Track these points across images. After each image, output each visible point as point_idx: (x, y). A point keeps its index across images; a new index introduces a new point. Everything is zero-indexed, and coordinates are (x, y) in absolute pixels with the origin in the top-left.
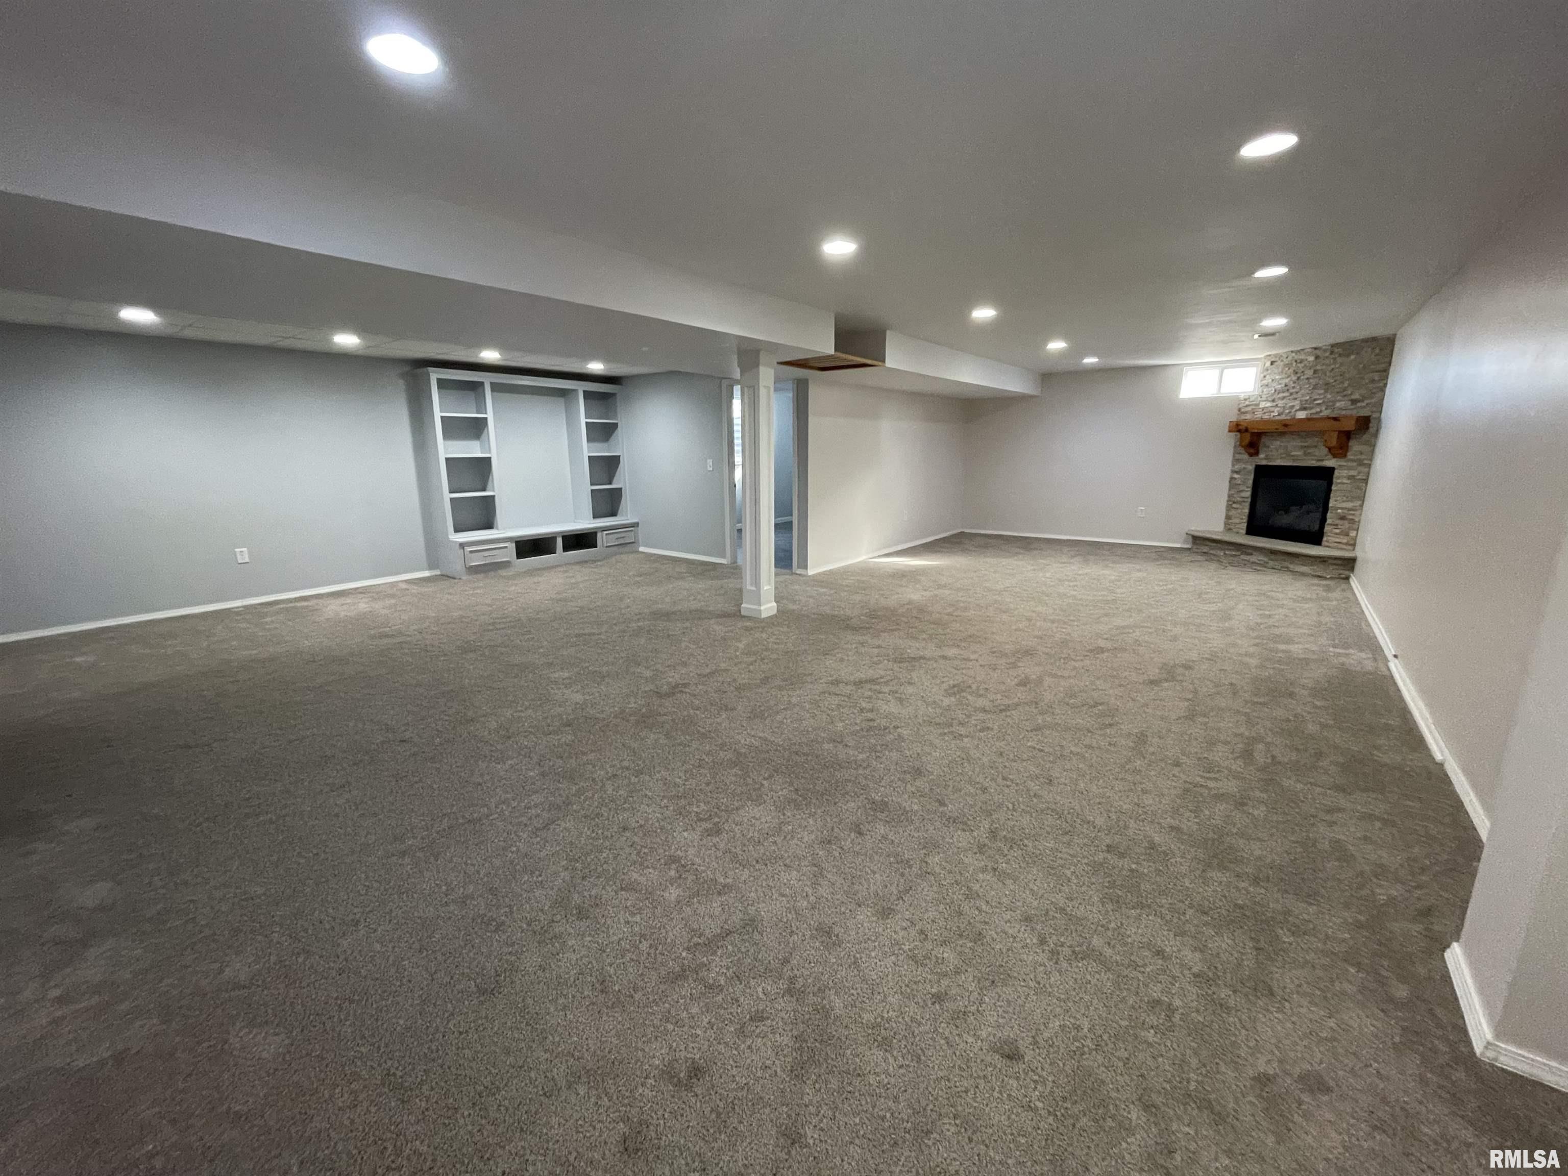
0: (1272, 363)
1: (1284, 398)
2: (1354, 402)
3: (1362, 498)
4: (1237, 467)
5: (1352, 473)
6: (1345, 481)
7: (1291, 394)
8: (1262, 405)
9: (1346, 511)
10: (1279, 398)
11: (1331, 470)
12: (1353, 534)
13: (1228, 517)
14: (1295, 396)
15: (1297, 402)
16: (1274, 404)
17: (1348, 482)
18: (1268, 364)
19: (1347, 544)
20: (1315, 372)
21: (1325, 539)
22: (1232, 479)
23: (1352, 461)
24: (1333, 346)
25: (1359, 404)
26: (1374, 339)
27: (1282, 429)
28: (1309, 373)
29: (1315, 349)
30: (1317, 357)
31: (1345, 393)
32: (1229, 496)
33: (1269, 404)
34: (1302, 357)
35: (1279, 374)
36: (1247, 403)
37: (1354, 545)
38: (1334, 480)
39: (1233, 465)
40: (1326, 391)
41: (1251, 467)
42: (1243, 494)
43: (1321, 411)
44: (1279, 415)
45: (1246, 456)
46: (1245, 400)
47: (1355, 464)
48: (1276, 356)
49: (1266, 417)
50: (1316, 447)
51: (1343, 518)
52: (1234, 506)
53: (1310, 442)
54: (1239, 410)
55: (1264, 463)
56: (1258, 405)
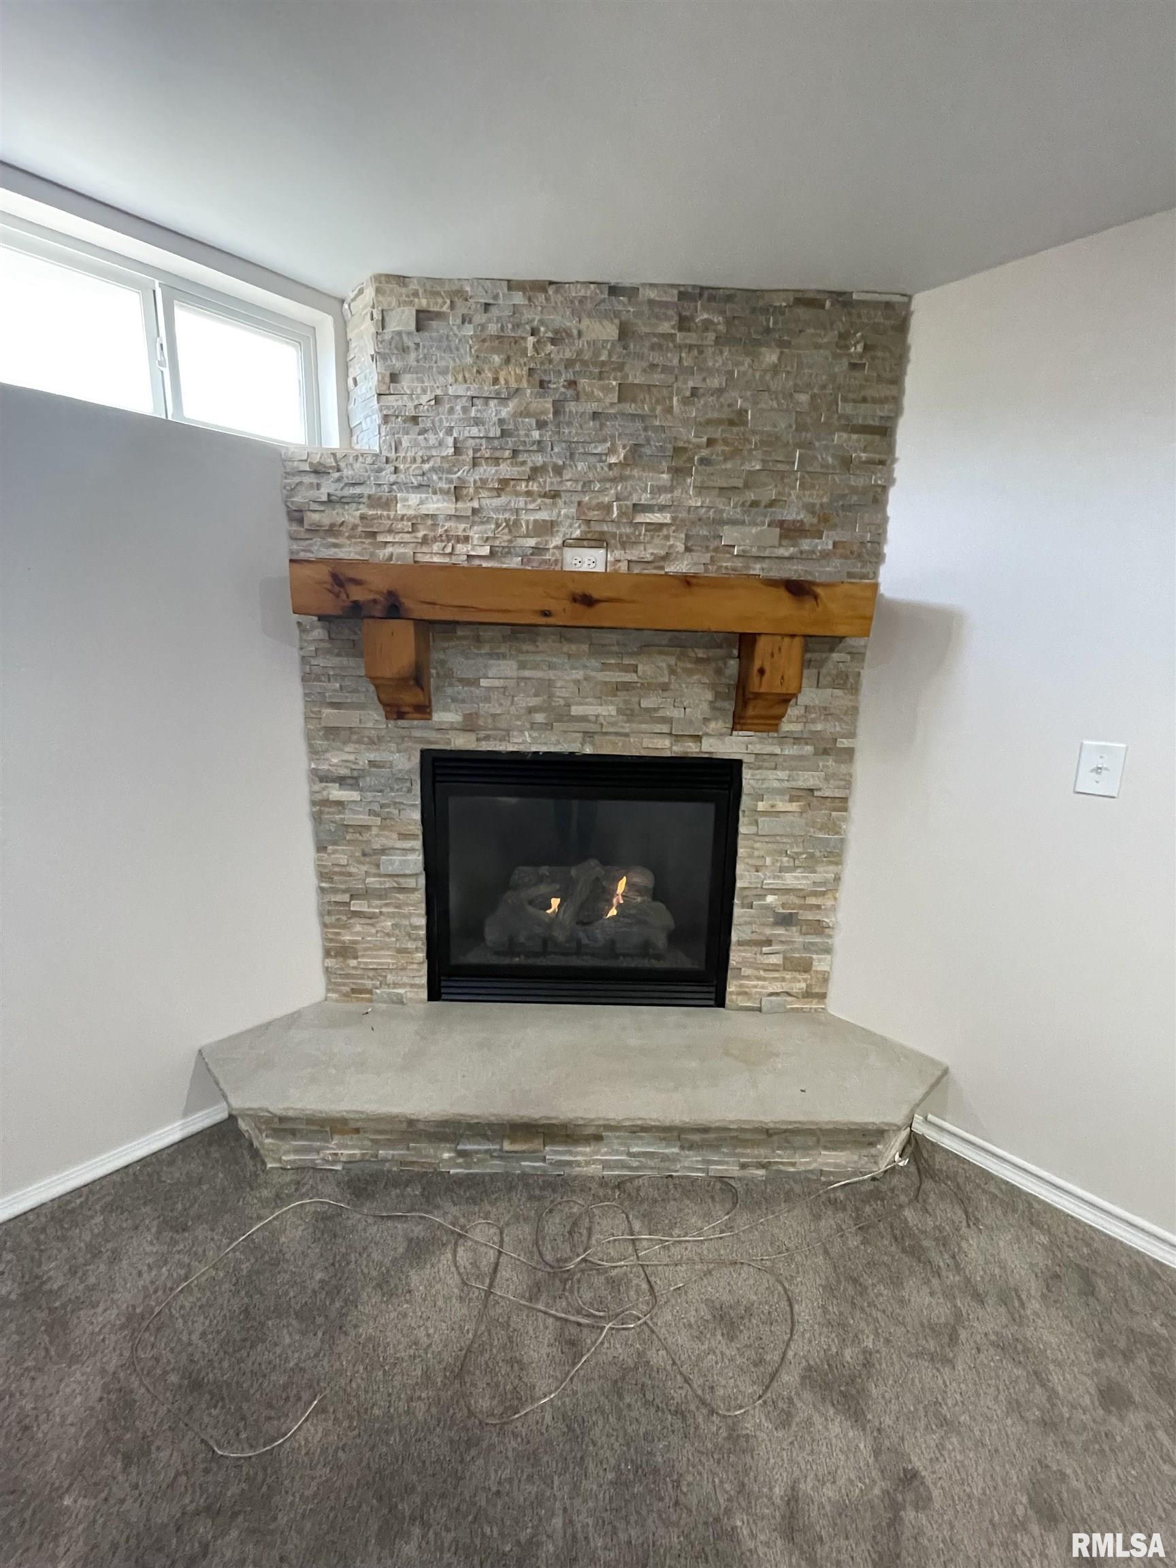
0: (423, 319)
1: (504, 485)
2: (791, 532)
3: (835, 855)
4: (336, 760)
5: (807, 779)
6: (782, 806)
7: (536, 471)
8: (410, 503)
9: (793, 899)
10: (482, 484)
11: (732, 769)
12: (820, 964)
13: (337, 951)
14: (549, 481)
15: (565, 510)
16: (465, 507)
17: (794, 807)
18: (402, 320)
19: (808, 995)
20: (625, 393)
21: (732, 987)
22: (321, 808)
23: (797, 740)
24: (688, 295)
25: (806, 544)
26: (842, 299)
27: (564, 612)
28: (602, 396)
29: (614, 290)
30: (625, 333)
31: (751, 496)
32: (324, 875)
33: (438, 505)
34: (562, 319)
35: (461, 375)
36: (328, 487)
37: (822, 996)
38: (745, 802)
39: (314, 752)
40: (679, 472)
41: (408, 763)
42: (393, 863)
43: (666, 557)
44: (492, 554)
45: (373, 718)
46: (319, 471)
47: (809, 749)
48: (433, 285)
49: (434, 555)
50: (665, 688)
51: (786, 920)
52: (356, 906)
53: (651, 668)
54: (296, 516)
55: (462, 742)
56: (389, 503)
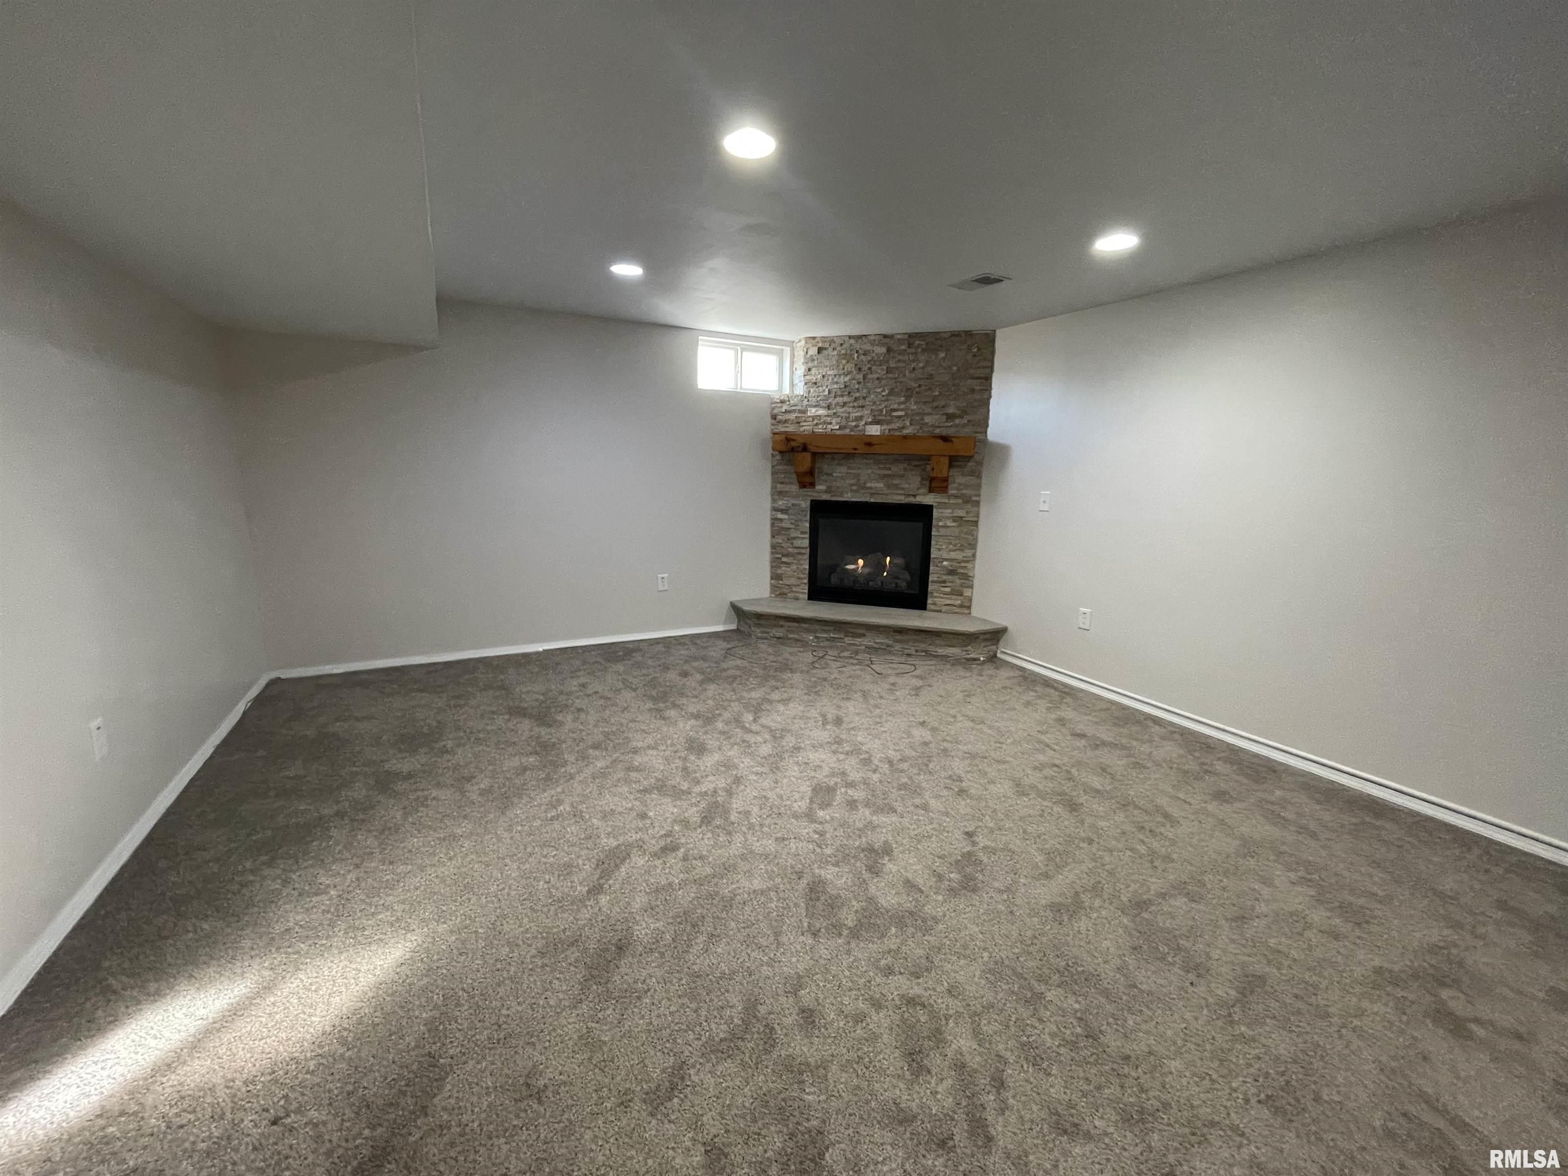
0: (820, 350)
1: (845, 404)
2: (950, 417)
3: (973, 546)
4: (781, 503)
5: (960, 513)
6: (949, 523)
7: (856, 399)
8: (812, 412)
9: (955, 564)
10: (837, 404)
11: (928, 509)
12: (967, 593)
13: (776, 577)
14: (861, 402)
15: (866, 412)
16: (831, 412)
17: (954, 524)
18: (813, 351)
19: (961, 606)
20: (889, 370)
21: (929, 601)
22: (774, 520)
23: (956, 497)
24: (912, 336)
25: (957, 421)
26: (969, 334)
27: (862, 449)
28: (880, 371)
29: (885, 336)
30: (889, 350)
31: (935, 404)
32: (773, 547)
33: (821, 412)
34: (868, 347)
35: (831, 367)
36: (785, 407)
37: (969, 607)
38: (934, 522)
39: (774, 501)
40: (908, 398)
41: (805, 504)
42: (798, 543)
43: (903, 428)
44: (840, 428)
45: (795, 488)
46: (782, 402)
47: (960, 501)
48: (824, 339)
49: (819, 430)
50: (902, 476)
51: (952, 572)
52: (784, 559)
53: (896, 469)
54: (774, 417)
55: (825, 497)
56: (804, 412)
